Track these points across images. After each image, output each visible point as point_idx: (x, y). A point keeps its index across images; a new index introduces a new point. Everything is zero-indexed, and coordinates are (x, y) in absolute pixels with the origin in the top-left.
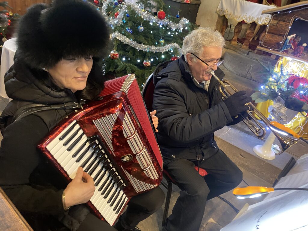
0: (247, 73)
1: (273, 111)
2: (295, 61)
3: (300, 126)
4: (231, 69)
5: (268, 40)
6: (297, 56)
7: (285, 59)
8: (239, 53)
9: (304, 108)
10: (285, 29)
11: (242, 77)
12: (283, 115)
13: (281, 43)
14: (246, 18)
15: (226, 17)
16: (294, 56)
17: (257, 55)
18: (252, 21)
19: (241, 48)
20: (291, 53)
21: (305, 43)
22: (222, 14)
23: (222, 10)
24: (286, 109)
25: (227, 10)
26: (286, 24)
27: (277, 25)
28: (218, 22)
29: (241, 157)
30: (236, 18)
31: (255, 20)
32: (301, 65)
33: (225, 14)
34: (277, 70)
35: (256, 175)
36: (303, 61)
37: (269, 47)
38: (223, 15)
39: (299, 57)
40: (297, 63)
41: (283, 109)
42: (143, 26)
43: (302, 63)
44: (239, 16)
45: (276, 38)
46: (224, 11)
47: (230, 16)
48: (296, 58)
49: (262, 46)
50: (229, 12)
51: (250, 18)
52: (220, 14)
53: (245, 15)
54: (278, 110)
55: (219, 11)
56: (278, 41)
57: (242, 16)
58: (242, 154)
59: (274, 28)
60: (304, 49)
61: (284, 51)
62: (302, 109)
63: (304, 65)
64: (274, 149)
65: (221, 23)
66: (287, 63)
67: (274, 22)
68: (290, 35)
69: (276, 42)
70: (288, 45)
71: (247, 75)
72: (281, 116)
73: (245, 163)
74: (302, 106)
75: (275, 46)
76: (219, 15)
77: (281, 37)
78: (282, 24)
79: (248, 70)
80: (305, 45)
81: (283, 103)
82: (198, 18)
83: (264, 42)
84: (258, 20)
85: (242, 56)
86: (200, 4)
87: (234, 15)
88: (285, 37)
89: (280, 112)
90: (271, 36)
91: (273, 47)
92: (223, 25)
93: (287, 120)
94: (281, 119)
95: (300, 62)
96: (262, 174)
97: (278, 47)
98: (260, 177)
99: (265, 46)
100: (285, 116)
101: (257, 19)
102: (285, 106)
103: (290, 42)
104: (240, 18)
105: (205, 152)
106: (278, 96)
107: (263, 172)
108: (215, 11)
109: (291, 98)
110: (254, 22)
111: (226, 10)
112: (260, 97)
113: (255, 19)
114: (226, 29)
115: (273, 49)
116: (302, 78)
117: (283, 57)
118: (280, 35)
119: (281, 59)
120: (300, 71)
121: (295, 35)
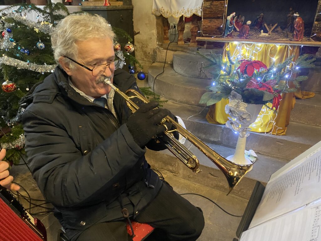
0: (199, 72)
1: (231, 111)
2: (243, 43)
3: (271, 120)
4: (182, 72)
5: (207, 27)
6: (244, 38)
7: (232, 44)
8: (188, 53)
9: (265, 98)
10: (222, 9)
11: (195, 79)
12: (244, 114)
13: (222, 26)
14: (184, 12)
15: (164, 16)
16: (241, 38)
17: (207, 50)
18: (192, 14)
19: (189, 46)
20: (237, 36)
21: (248, 21)
22: (158, 14)
23: (158, 10)
24: (246, 105)
25: (163, 9)
26: (221, 3)
27: (212, 6)
28: (157, 24)
29: (212, 176)
30: (175, 15)
31: (194, 12)
32: (252, 47)
33: (162, 13)
34: (225, 60)
35: (235, 195)
36: (252, 41)
37: (210, 35)
38: (160, 14)
39: (246, 38)
40: (246, 46)
41: (242, 106)
42: (42, 41)
43: (252, 44)
44: (177, 11)
45: (215, 23)
46: (160, 11)
47: (168, 14)
48: (243, 41)
49: (203, 36)
50: (166, 10)
51: (188, 11)
52: (157, 14)
53: (182, 9)
54: (236, 109)
55: (155, 12)
56: (219, 25)
57: (180, 11)
58: (212, 173)
59: (208, 12)
60: (250, 28)
61: (228, 35)
62: (263, 100)
63: (255, 46)
64: (249, 156)
65: (161, 24)
66: (235, 49)
67: (207, 4)
68: (229, 15)
69: (216, 27)
70: (230, 27)
71: (200, 74)
72: (241, 115)
73: (219, 183)
74: (262, 97)
75: (216, 32)
76: (156, 16)
77: (220, 20)
78: (217, 4)
79: (200, 69)
80: (249, 22)
81: (241, 98)
82: (135, 24)
83: (203, 31)
84: (198, 11)
85: (192, 55)
86: (133, 8)
87: (172, 12)
88: (224, 18)
89: (240, 110)
90: (209, 21)
91: (214, 34)
92: (164, 26)
93: (250, 118)
94: (243, 118)
95: (249, 44)
96: (243, 192)
97: (220, 32)
98: (241, 197)
99: (205, 35)
100: (246, 114)
101: (196, 10)
102: (243, 102)
103: (231, 23)
104: (178, 14)
105: (135, 200)
106: (231, 91)
107: (242, 190)
108: (151, 12)
109: (247, 90)
110: (194, 14)
111: (161, 8)
112: (211, 98)
113: (194, 10)
114: (168, 30)
115: (215, 36)
116: (255, 62)
117: (228, 43)
118: (218, 18)
119: (227, 46)
120: (252, 55)
121: (234, 13)
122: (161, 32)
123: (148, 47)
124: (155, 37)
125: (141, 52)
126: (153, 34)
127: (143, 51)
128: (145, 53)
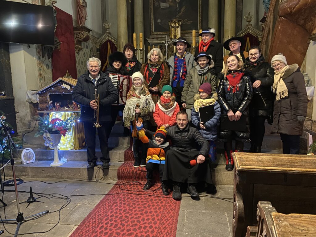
2: (56, 113)
5: (41, 107)
7: (52, 113)
10: (47, 99)
13: (47, 106)
15: (33, 102)
23: (29, 99)
24: (50, 134)
26: (46, 97)
27: (42, 98)
28: (30, 107)
37: (43, 110)
38: (31, 102)
41: (48, 135)
43: (59, 113)
46: (31, 100)
50: (34, 99)
58: (44, 170)
59: (41, 101)
61: (50, 110)
63: (61, 113)
65: (33, 107)
69: (45, 107)
70: (50, 106)
73: (47, 174)
75: (46, 109)
76: (29, 102)
78: (44, 97)
81: (48, 132)
82: (16, 107)
86: (14, 98)
90: (42, 104)
93: (53, 140)
99: (41, 110)
107: (57, 174)
108: (26, 101)
111: (31, 98)
117: (50, 113)
118: (46, 103)
121: (52, 101)
122: (32, 111)
123: (25, 120)
124: (29, 114)
125: (21, 123)
126: (28, 112)
127: (22, 123)
128: (23, 123)
